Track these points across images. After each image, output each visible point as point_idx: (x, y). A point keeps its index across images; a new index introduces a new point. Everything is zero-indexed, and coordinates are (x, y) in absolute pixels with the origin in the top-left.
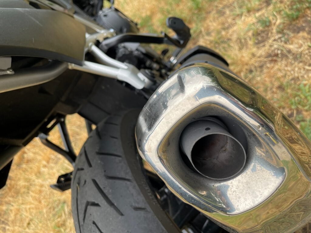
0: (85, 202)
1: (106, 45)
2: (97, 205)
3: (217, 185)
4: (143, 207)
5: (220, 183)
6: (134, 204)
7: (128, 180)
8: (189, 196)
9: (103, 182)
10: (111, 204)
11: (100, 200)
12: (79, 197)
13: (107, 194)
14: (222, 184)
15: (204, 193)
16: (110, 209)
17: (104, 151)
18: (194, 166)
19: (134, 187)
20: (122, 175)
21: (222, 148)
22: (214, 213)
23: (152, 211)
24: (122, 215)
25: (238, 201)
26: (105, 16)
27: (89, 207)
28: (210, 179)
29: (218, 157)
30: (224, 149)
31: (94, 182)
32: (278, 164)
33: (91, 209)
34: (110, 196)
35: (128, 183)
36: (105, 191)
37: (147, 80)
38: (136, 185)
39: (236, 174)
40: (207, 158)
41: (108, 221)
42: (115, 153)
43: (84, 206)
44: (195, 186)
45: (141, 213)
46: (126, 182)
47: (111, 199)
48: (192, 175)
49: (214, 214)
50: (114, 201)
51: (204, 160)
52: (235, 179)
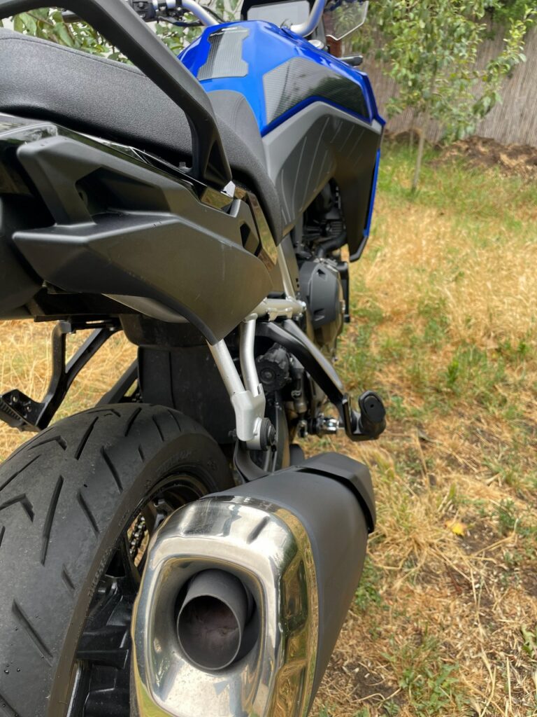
0: (22, 491)
1: (270, 330)
2: (31, 515)
3: (177, 656)
4: (74, 583)
5: (182, 657)
6: (68, 567)
7: (96, 529)
8: (143, 634)
9: (68, 495)
10: (47, 535)
11: (41, 513)
12: (21, 476)
13: (55, 517)
14: (183, 660)
15: (158, 649)
16: (38, 539)
17: (110, 456)
18: (180, 613)
19: (92, 547)
20: (97, 515)
21: (225, 627)
22: (144, 685)
23: (77, 599)
24: (43, 562)
25: (176, 695)
26: (320, 272)
27: (19, 504)
28: (178, 643)
29: (211, 631)
30: (225, 631)
31: (61, 482)
32: (247, 707)
33: (18, 509)
34: (56, 523)
35: (93, 533)
36: (58, 511)
37: (258, 437)
38: (98, 547)
39: (205, 668)
40: (201, 620)
41: (21, 549)
42: (121, 477)
43: (15, 495)
44: (158, 631)
45: (64, 587)
46: (92, 529)
47: (53, 527)
48: (169, 618)
49: (141, 685)
50: (53, 534)
51: (197, 617)
52: (198, 671)
